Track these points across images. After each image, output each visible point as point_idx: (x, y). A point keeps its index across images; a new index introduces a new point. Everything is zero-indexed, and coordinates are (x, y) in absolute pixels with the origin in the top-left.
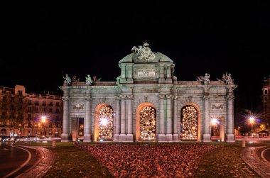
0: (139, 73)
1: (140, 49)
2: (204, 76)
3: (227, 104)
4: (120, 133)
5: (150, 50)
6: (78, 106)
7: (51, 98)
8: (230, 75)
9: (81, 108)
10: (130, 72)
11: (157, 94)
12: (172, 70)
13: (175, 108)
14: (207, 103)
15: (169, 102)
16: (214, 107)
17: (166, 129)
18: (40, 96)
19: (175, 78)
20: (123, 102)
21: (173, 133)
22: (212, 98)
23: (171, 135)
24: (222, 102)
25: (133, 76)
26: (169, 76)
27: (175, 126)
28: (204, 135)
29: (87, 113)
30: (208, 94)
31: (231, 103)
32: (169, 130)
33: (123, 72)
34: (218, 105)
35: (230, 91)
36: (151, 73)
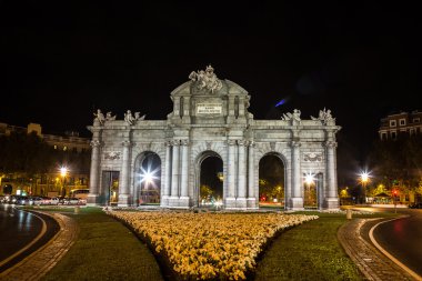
0: (199, 108)
1: (202, 75)
2: (292, 112)
3: (326, 154)
4: (170, 195)
5: (215, 76)
6: (112, 154)
7: (75, 142)
8: (329, 111)
9: (116, 157)
10: (186, 107)
11: (224, 138)
12: (246, 105)
13: (251, 160)
14: (297, 152)
15: (242, 150)
16: (307, 158)
17: (237, 189)
18: (61, 139)
19: (251, 115)
20: (175, 149)
21: (247, 196)
22: (305, 145)
23: (244, 199)
24: (319, 150)
25: (190, 113)
26: (242, 112)
27: (251, 185)
28: (294, 200)
29: (125, 165)
30: (298, 139)
31: (332, 152)
32: (242, 192)
33: (176, 107)
34: (313, 155)
35: (330, 135)
36: (216, 108)
